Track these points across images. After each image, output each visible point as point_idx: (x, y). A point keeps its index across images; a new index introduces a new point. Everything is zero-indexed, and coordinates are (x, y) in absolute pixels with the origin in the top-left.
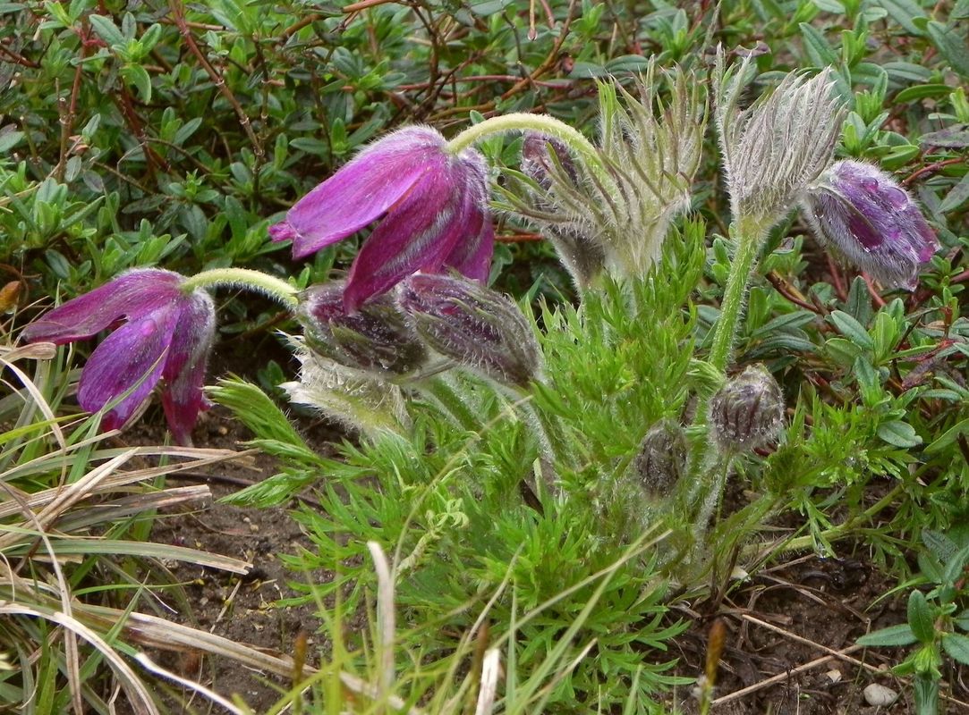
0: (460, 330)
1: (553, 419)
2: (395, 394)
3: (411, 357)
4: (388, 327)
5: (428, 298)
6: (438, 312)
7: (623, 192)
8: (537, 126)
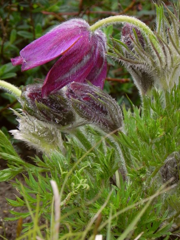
0: (91, 107)
1: (127, 150)
2: (59, 138)
3: (68, 119)
4: (60, 105)
5: (78, 93)
6: (82, 99)
7: (165, 52)
8: (129, 21)
